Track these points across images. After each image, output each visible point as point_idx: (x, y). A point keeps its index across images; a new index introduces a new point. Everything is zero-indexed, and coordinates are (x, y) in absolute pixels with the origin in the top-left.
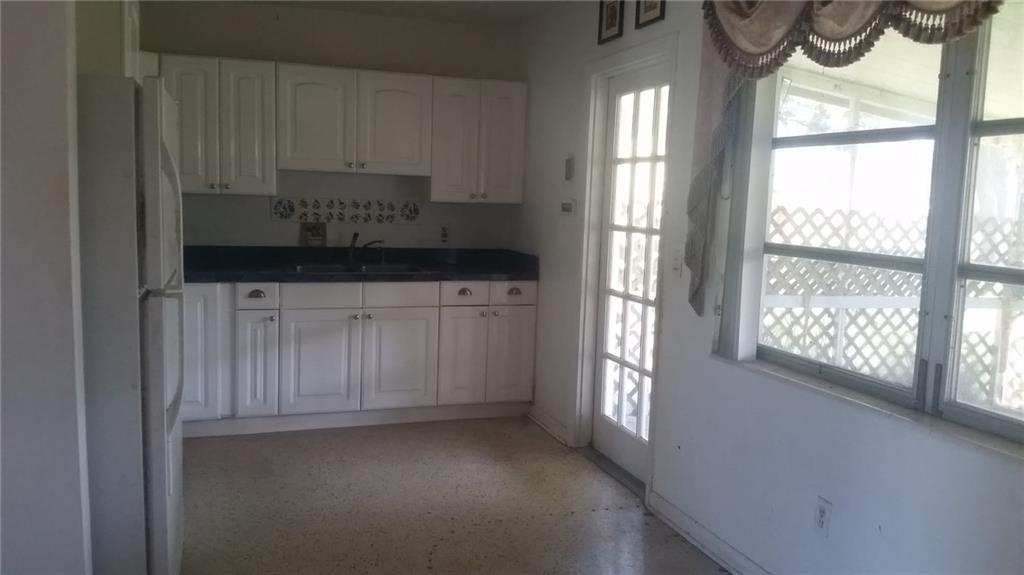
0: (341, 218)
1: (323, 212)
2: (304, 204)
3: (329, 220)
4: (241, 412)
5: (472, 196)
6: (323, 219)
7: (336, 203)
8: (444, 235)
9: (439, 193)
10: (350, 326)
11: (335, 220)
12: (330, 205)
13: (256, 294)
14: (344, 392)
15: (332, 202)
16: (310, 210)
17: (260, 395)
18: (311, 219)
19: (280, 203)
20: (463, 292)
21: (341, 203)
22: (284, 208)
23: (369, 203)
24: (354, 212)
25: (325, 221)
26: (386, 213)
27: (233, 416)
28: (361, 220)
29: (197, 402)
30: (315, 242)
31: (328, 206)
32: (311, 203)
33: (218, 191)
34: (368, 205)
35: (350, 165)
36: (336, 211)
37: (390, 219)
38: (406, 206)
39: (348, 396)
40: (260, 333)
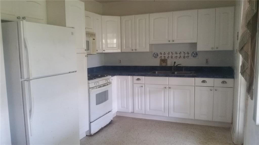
0: (172, 58)
1: (166, 56)
2: (161, 54)
3: (168, 58)
4: (135, 112)
5: (212, 48)
6: (166, 58)
7: (170, 53)
8: (207, 62)
9: (200, 48)
10: (164, 90)
11: (170, 58)
12: (169, 54)
13: (138, 79)
14: (163, 110)
15: (169, 53)
16: (163, 55)
17: (140, 108)
18: (163, 58)
19: (154, 54)
20: (204, 82)
21: (172, 53)
22: (156, 55)
23: (181, 52)
24: (176, 55)
25: (167, 58)
26: (186, 55)
27: (133, 112)
28: (178, 58)
29: (125, 107)
30: (164, 65)
31: (168, 54)
32: (163, 53)
33: (134, 51)
34: (180, 53)
35: (169, 41)
36: (170, 55)
37: (188, 57)
38: (193, 53)
39: (164, 112)
40: (139, 90)
